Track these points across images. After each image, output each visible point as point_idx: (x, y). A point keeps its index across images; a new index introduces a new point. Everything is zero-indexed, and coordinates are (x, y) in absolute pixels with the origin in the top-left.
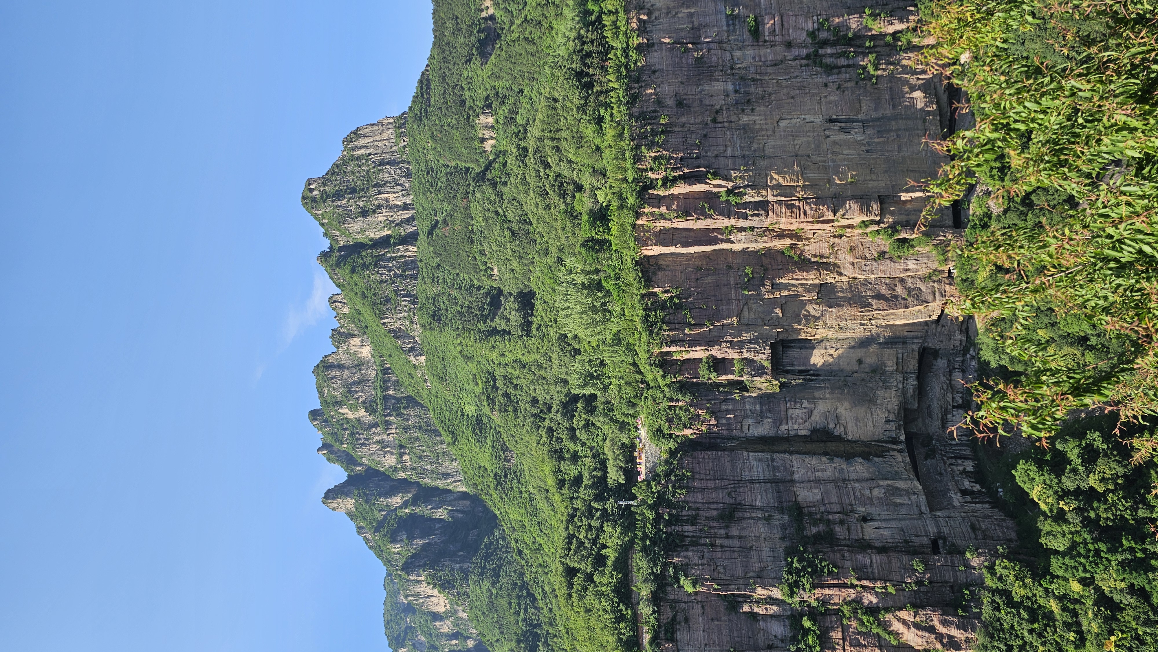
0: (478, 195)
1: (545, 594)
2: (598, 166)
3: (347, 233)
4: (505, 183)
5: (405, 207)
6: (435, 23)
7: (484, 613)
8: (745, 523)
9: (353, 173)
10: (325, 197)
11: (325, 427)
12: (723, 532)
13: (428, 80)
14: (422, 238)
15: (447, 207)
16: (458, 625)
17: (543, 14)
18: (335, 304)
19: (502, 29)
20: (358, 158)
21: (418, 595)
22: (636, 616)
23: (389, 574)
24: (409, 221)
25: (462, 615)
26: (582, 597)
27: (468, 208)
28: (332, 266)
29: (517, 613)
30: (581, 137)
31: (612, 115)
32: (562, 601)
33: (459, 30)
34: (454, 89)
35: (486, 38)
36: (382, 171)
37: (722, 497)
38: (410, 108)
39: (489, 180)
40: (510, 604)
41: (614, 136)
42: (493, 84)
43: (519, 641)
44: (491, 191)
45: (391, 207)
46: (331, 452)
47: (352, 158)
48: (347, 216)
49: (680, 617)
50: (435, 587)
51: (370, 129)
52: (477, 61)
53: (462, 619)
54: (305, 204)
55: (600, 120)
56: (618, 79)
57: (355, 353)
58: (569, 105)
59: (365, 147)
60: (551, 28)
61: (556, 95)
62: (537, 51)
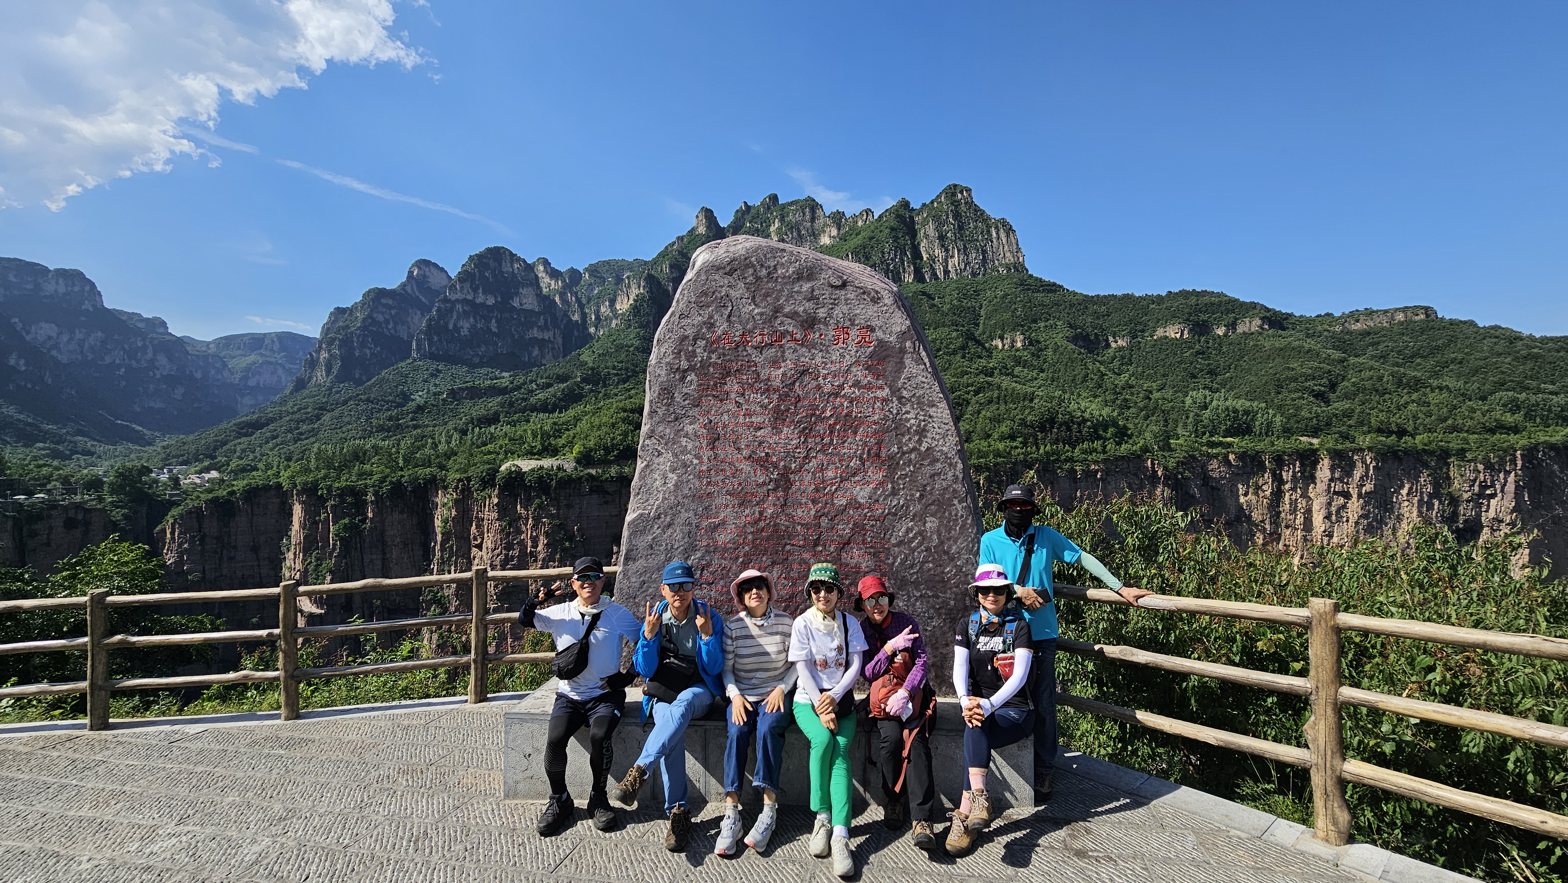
0: (954, 334)
1: (629, 390)
2: (974, 436)
3: (925, 222)
4: (964, 357)
5: (946, 272)
6: (1105, 296)
7: (614, 341)
9: (976, 227)
10: (956, 204)
11: (764, 208)
13: (1055, 291)
14: (920, 286)
15: (946, 308)
16: (606, 320)
17: (1107, 390)
18: (864, 213)
19: (1098, 355)
20: (989, 232)
21: (629, 287)
22: (610, 463)
23: (646, 263)
24: (934, 275)
25: (614, 322)
26: (624, 420)
27: (944, 326)
28: (897, 211)
29: (614, 368)
30: (999, 422)
31: (1016, 447)
32: (621, 405)
33: (1098, 318)
34: (1047, 313)
35: (1090, 340)
36: (978, 252)
38: (1031, 276)
39: (967, 343)
40: (622, 362)
41: (998, 449)
42: (1050, 347)
43: (592, 369)
44: (958, 345)
45: (946, 261)
46: (743, 213)
47: (989, 227)
48: (940, 223)
50: (634, 300)
51: (1014, 241)
52: (1070, 333)
53: (611, 323)
54: (949, 187)
55: (1013, 438)
56: (1047, 453)
57: (824, 232)
58: (1027, 412)
59: (998, 238)
60: (1095, 397)
61: (1036, 401)
62: (1076, 384)
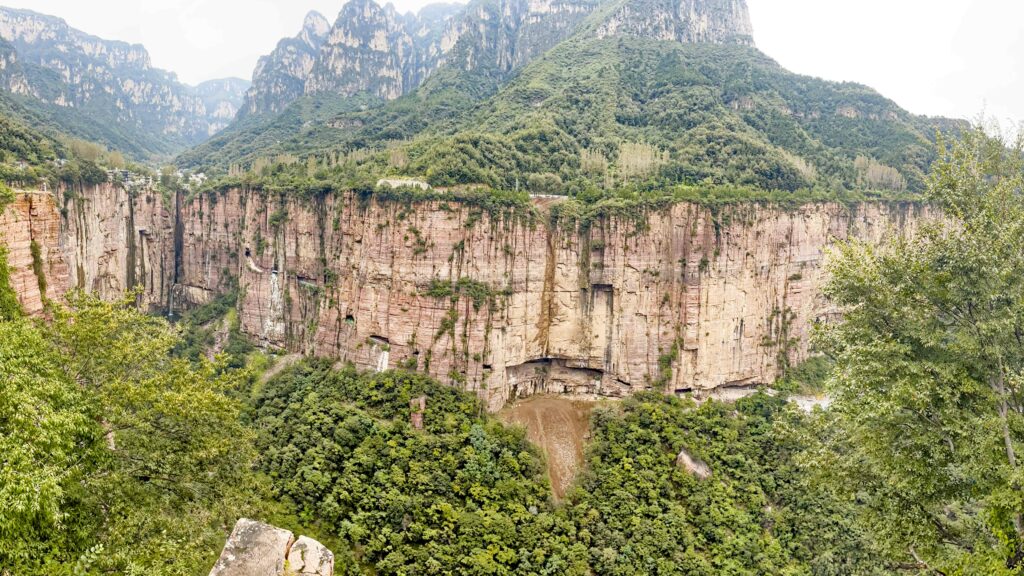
8: (503, 261)
12: (499, 246)
16: (434, 59)
25: (440, 62)
37: (520, 248)
49: (452, 215)
53: (437, 62)
